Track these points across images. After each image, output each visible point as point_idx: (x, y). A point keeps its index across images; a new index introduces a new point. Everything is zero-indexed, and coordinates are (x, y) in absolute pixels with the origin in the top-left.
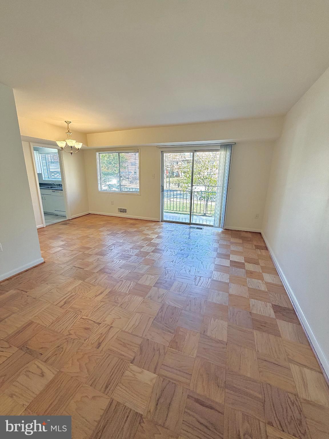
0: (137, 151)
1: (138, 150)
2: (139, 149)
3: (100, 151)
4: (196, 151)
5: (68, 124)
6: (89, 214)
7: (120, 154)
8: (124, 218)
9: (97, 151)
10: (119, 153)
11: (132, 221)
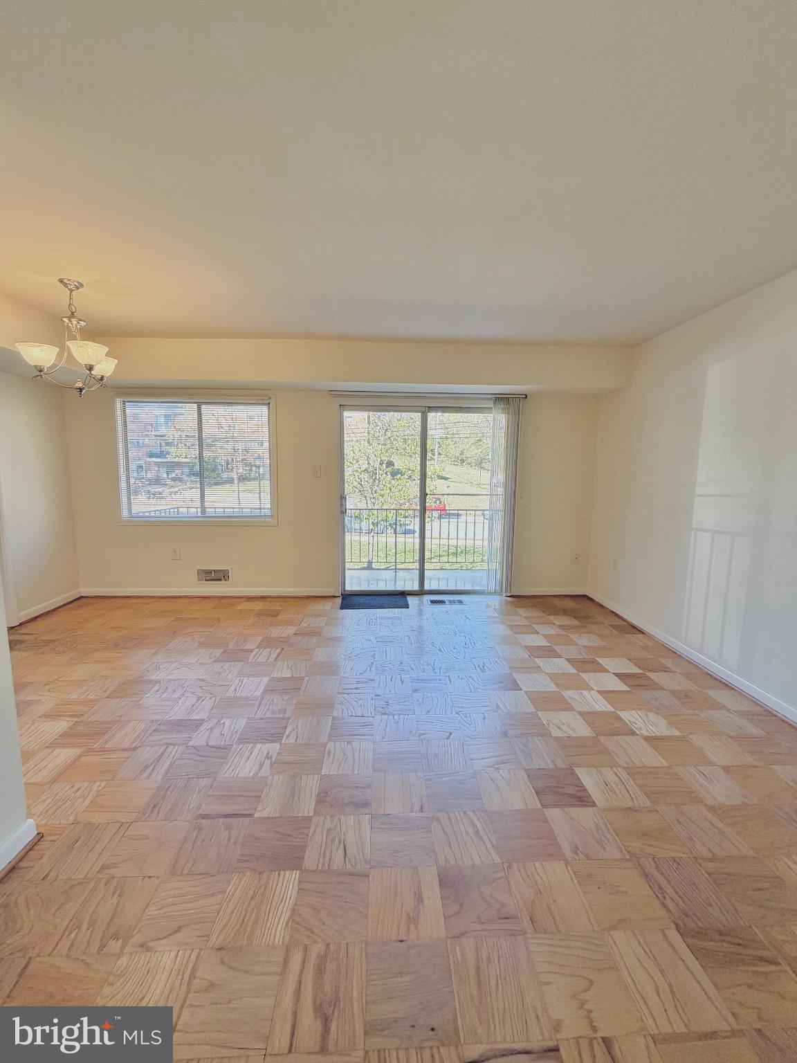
0: (267, 402)
1: (270, 398)
2: (272, 396)
3: (129, 394)
4: (431, 409)
5: (71, 291)
6: (81, 597)
7: (203, 407)
8: (224, 598)
9: (120, 394)
10: (199, 405)
11: (258, 606)
